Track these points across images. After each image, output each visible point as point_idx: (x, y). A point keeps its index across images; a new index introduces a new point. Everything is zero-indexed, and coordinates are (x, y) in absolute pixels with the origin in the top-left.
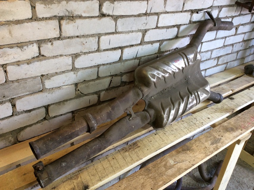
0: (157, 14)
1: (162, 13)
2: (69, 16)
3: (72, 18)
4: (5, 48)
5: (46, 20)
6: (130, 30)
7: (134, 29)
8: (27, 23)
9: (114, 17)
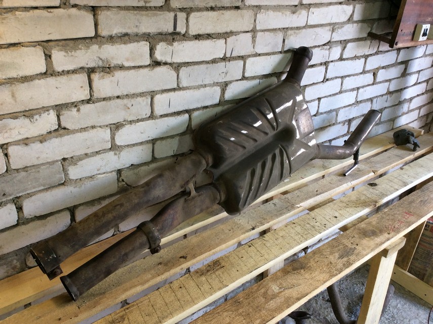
0: (243, 58)
1: (249, 56)
2: (103, 67)
3: (108, 70)
4: (6, 120)
5: (68, 75)
6: (201, 83)
7: (207, 82)
8: (39, 79)
9: (175, 65)
